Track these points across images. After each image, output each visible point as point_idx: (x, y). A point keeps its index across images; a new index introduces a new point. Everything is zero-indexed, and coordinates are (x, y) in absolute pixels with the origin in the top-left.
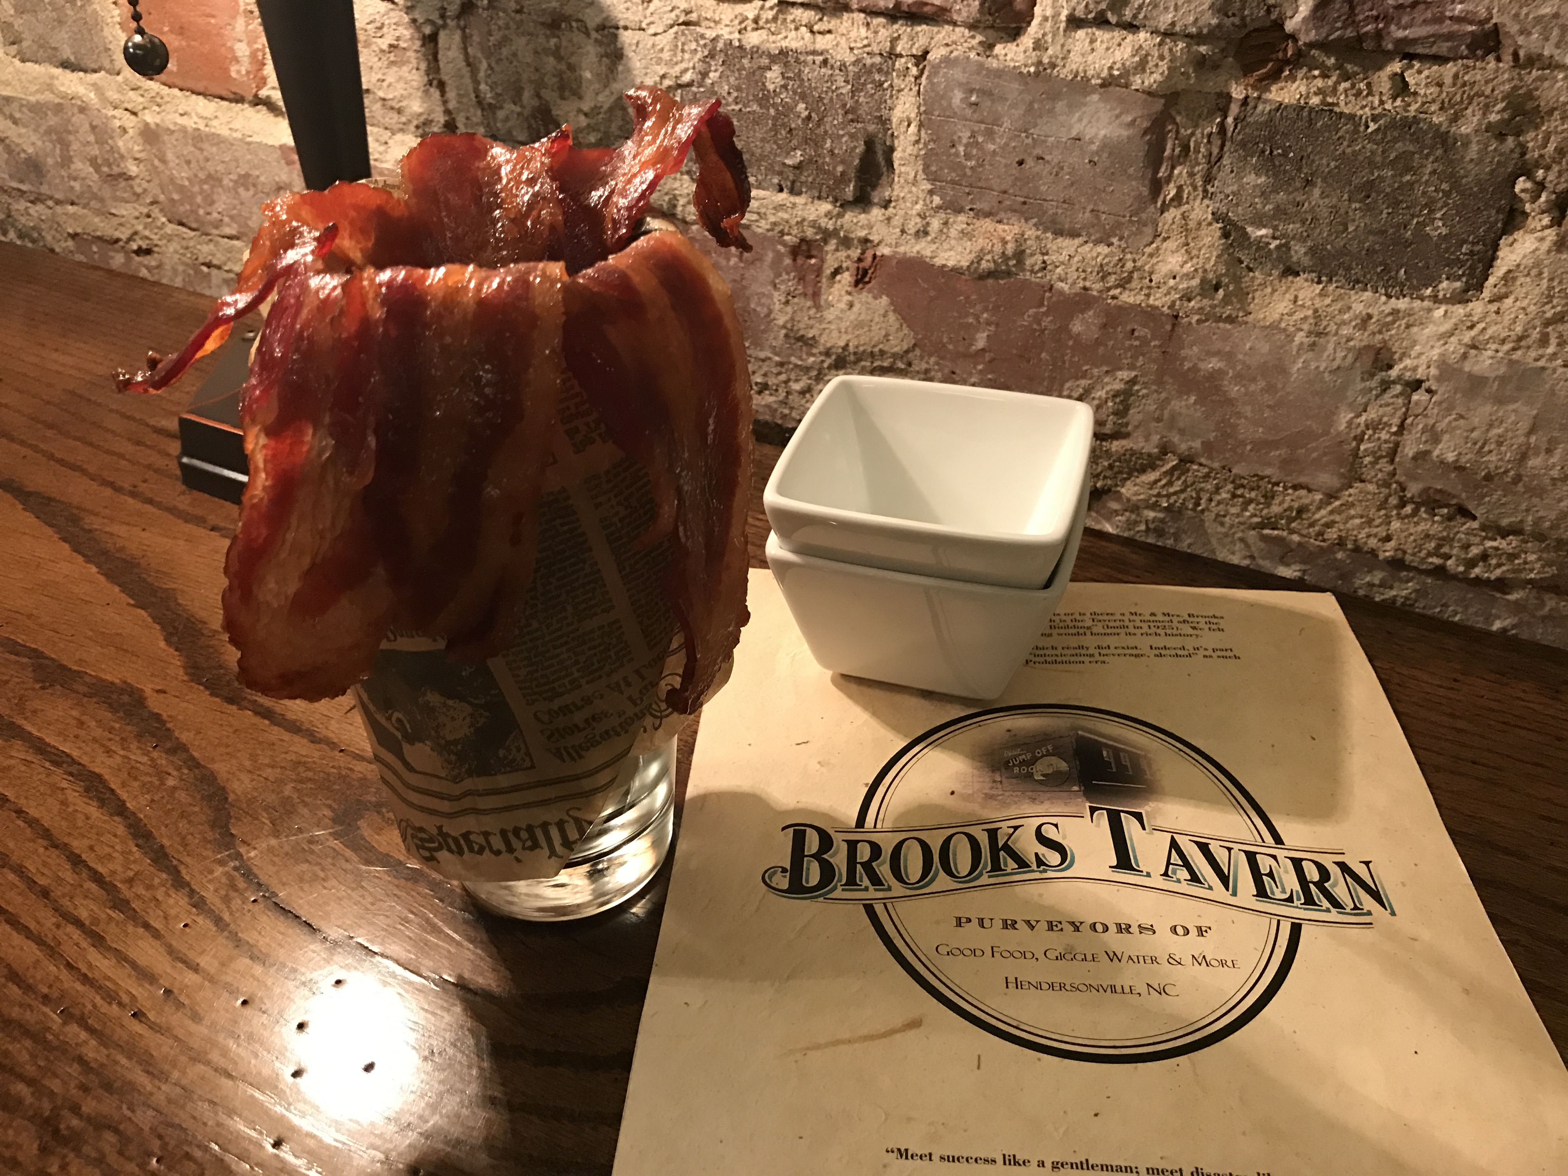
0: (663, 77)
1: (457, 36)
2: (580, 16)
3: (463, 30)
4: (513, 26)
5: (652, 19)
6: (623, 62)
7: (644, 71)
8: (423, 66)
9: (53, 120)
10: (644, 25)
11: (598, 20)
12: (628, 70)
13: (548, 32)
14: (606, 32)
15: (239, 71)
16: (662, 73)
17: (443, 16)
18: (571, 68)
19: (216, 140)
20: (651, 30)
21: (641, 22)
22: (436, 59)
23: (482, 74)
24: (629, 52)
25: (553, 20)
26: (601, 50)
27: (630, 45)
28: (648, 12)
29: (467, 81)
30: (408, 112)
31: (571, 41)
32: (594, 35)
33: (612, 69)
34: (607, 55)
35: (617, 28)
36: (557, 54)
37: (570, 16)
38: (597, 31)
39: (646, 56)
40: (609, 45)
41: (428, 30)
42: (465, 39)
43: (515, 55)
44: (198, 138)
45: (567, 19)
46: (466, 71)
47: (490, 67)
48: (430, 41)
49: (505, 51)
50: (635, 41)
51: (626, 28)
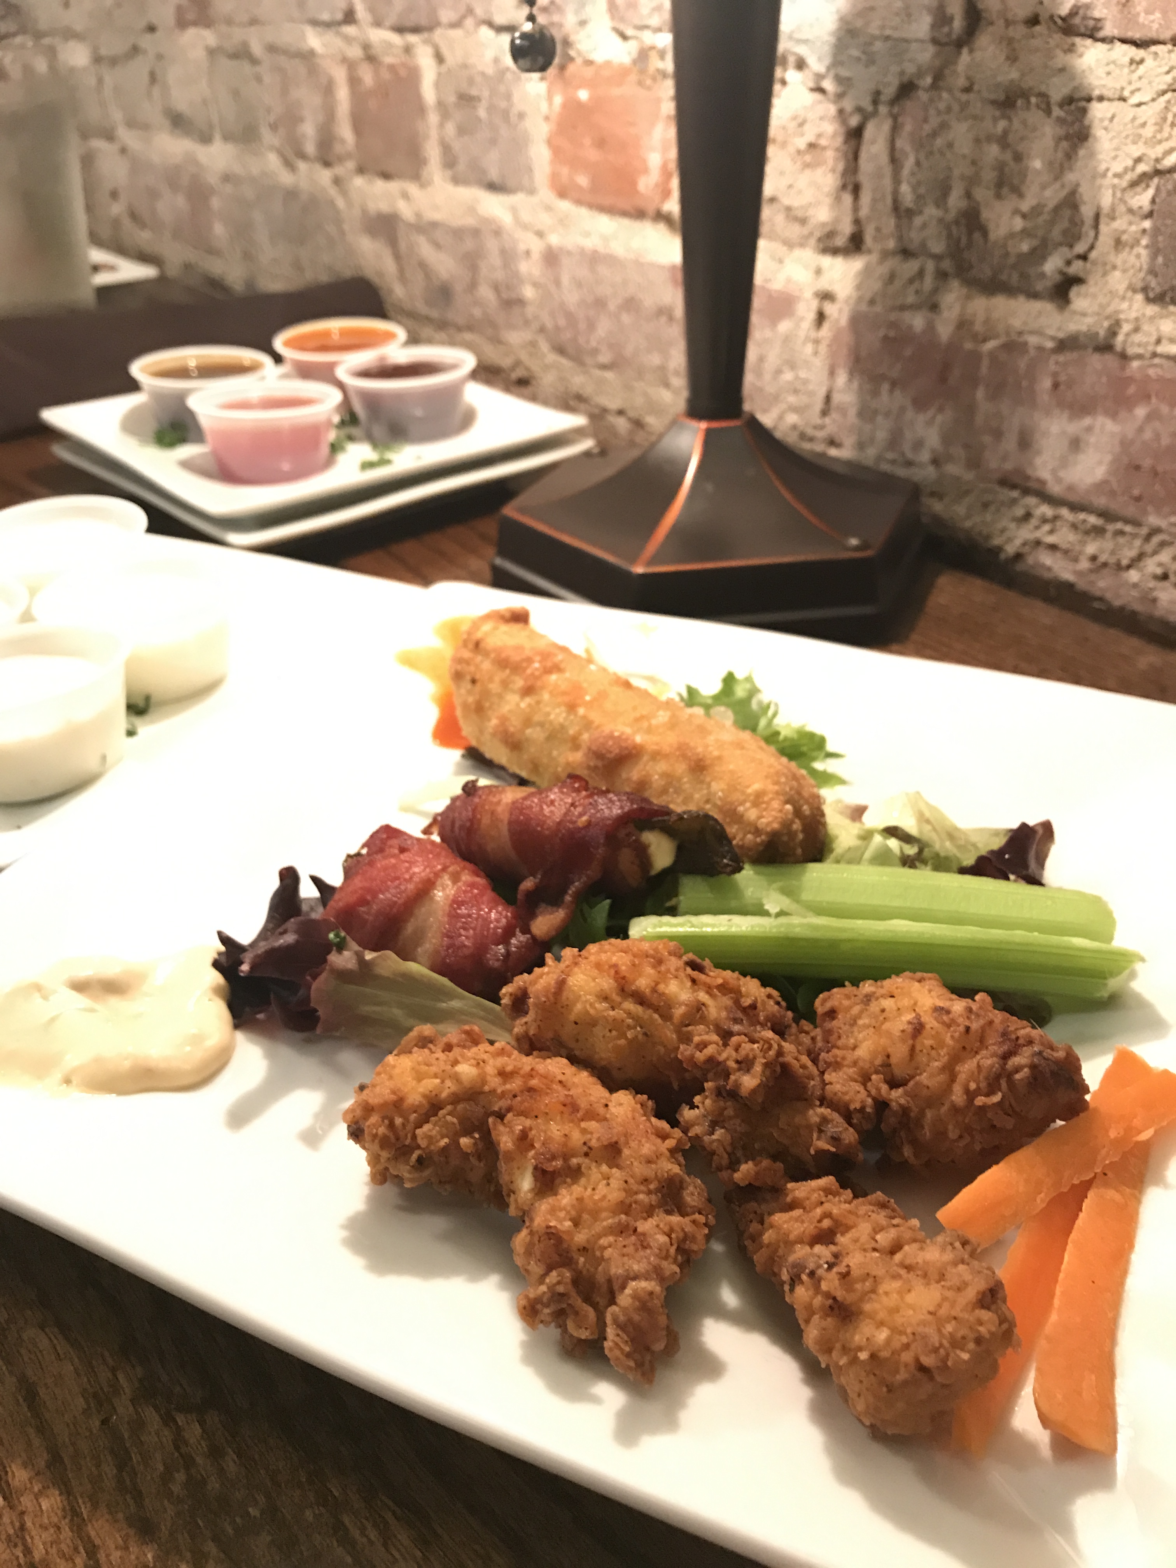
0: (1138, 160)
1: (886, 126)
2: (1043, 88)
3: (895, 118)
4: (956, 107)
5: (1138, 85)
6: (1086, 144)
7: (1113, 154)
8: (841, 167)
9: (469, 244)
10: (1126, 93)
11: (1065, 91)
12: (1092, 155)
13: (997, 113)
14: (1073, 107)
15: (647, 183)
16: (1137, 154)
17: (875, 102)
18: (1018, 157)
19: (611, 260)
20: (1134, 100)
21: (1123, 89)
22: (856, 157)
23: (906, 172)
24: (1098, 132)
25: (1007, 97)
26: (1061, 131)
27: (1102, 120)
28: (1135, 76)
29: (887, 182)
30: (813, 222)
31: (1024, 123)
32: (1057, 112)
33: (1070, 156)
34: (1067, 137)
35: (1089, 99)
36: (1003, 141)
37: (1031, 89)
38: (1061, 105)
39: (1120, 132)
40: (1073, 123)
41: (854, 121)
42: (895, 129)
43: (950, 145)
44: (594, 259)
45: (1025, 95)
46: (888, 171)
47: (918, 163)
48: (855, 135)
49: (939, 142)
50: (1109, 115)
51: (1101, 99)
